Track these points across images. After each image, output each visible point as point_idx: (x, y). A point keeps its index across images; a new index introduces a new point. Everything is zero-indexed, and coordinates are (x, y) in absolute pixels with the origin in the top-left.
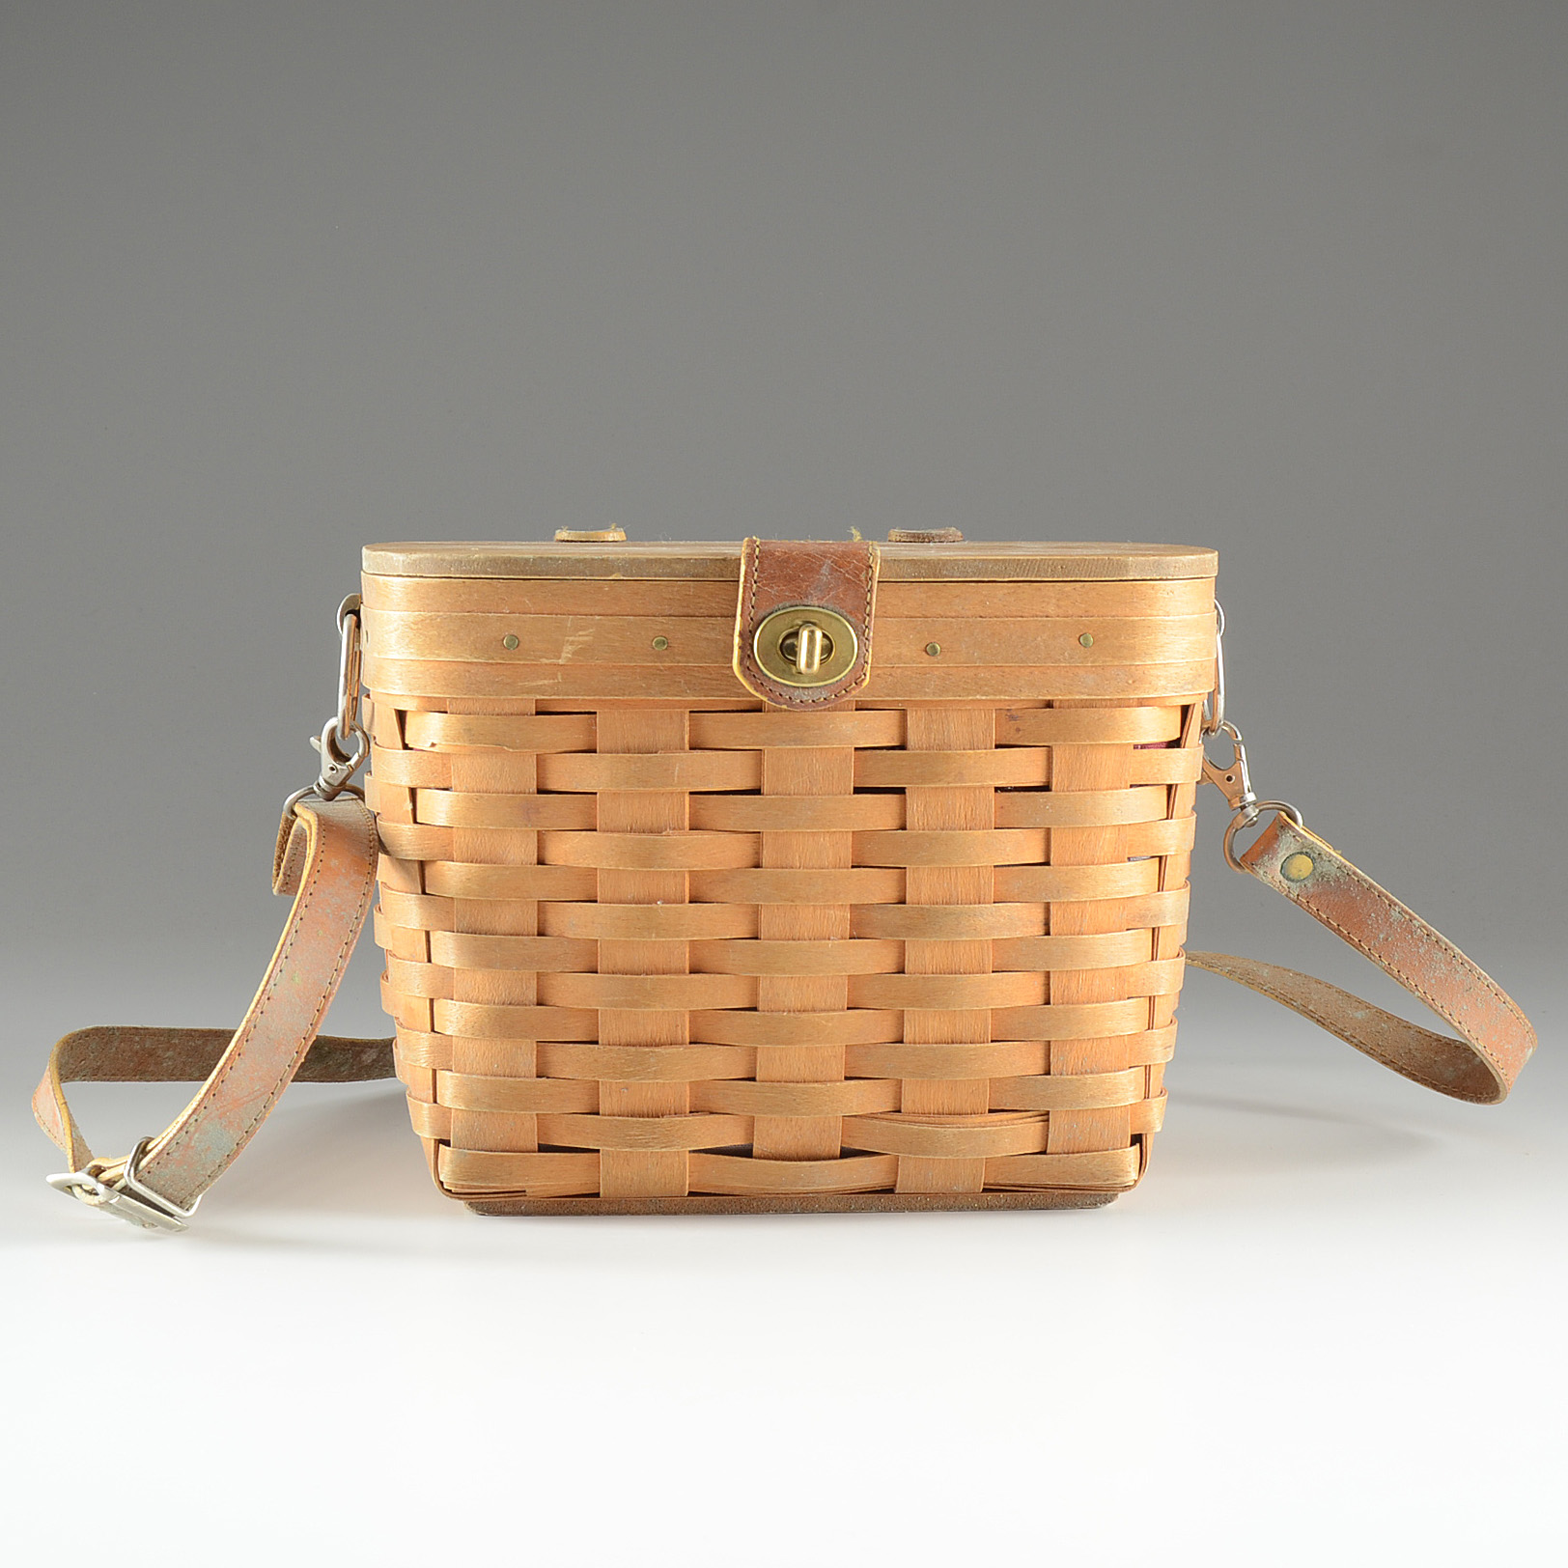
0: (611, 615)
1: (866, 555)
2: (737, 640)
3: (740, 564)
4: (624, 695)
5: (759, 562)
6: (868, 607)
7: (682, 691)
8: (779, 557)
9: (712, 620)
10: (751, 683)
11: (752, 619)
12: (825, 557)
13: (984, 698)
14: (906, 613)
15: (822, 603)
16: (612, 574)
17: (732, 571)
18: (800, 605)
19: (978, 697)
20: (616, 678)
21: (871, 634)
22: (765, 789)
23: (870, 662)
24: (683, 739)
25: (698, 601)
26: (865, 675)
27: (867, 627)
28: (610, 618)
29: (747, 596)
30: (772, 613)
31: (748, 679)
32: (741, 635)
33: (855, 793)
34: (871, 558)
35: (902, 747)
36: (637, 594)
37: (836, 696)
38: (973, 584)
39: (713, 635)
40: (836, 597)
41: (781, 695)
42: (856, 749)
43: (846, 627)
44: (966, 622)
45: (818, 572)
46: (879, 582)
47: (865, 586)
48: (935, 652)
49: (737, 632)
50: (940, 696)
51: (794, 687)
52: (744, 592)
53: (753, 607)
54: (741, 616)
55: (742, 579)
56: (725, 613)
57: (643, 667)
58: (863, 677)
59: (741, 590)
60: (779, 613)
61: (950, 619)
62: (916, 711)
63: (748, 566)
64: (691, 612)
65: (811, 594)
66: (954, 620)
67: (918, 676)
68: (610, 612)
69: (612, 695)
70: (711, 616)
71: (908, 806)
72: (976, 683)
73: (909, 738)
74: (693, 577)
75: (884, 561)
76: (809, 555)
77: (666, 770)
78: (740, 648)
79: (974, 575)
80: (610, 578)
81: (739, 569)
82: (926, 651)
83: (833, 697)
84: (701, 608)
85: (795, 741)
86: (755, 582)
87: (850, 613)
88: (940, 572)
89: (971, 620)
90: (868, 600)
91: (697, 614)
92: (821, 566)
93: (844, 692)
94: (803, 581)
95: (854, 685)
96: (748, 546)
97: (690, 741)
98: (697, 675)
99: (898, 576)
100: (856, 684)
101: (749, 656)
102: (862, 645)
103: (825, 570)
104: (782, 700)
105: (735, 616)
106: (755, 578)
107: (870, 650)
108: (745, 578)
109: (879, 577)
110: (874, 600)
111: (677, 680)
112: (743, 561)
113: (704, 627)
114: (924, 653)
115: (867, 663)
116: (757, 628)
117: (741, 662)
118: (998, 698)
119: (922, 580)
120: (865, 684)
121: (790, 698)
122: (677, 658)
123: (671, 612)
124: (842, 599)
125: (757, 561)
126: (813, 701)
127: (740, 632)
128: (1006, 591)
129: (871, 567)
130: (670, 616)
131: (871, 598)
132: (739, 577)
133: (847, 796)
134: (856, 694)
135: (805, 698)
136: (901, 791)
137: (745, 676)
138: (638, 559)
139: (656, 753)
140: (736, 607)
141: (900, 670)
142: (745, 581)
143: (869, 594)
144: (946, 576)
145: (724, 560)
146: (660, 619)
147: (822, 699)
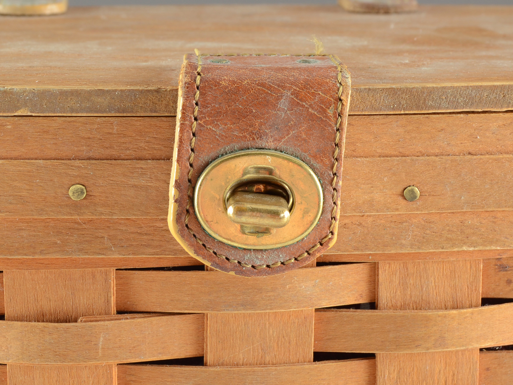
0: (16, 159)
1: (334, 85)
2: (172, 192)
3: (177, 95)
4: (34, 253)
5: (201, 94)
6: (337, 151)
7: (106, 249)
8: (226, 87)
9: (142, 164)
10: (191, 245)
11: (191, 165)
12: (284, 88)
13: (471, 249)
14: (379, 151)
15: (280, 145)
16: (17, 108)
17: (167, 106)
18: (252, 148)
19: (465, 248)
20: (24, 234)
21: (341, 183)
22: (209, 358)
23: (338, 217)
24: (108, 302)
25: (122, 140)
26: (332, 233)
27: (335, 174)
28: (15, 162)
29: (185, 137)
30: (217, 157)
31: (186, 240)
32: (178, 185)
33: (315, 360)
34: (341, 88)
35: (372, 305)
36: (47, 132)
37: (296, 259)
38: (462, 115)
39: (143, 182)
40: (297, 137)
41: (227, 259)
42: (317, 310)
43: (310, 175)
44: (452, 161)
45: (275, 106)
46: (349, 115)
47: (333, 125)
48: (413, 198)
49: (172, 182)
50: (419, 248)
51: (245, 249)
52: (181, 131)
53: (192, 150)
54: (178, 161)
55: (179, 115)
56: (158, 154)
57: (58, 220)
58: (330, 236)
59: (178, 124)
60: (226, 157)
61: (434, 158)
62: (389, 263)
63: (187, 98)
64: (114, 153)
65: (267, 134)
66: (437, 159)
67: (393, 225)
68: (15, 154)
69: (19, 254)
70: (140, 159)
71: (379, 373)
72: (462, 232)
73: (380, 294)
74: (119, 112)
75: (357, 90)
76: (263, 85)
77: (88, 341)
78: (176, 201)
79: (466, 104)
80: (16, 114)
81: (175, 102)
82: (403, 196)
83: (293, 261)
84: (128, 149)
85: (244, 305)
86: (196, 119)
87: (315, 157)
88: (424, 103)
89: (458, 158)
90: (337, 141)
91: (123, 156)
92: (278, 99)
93: (306, 254)
94: (256, 117)
95: (319, 246)
96: (187, 73)
97: (117, 304)
98: (124, 228)
99: (373, 108)
100: (321, 244)
101: (188, 211)
102: (329, 197)
103: (283, 104)
104: (228, 265)
105: (169, 158)
106: (196, 113)
107: (339, 203)
108: (183, 113)
109: (351, 110)
110: (344, 141)
111: (100, 235)
112: (180, 92)
113: (132, 173)
114: (400, 198)
115: (334, 218)
116: (199, 176)
117: (178, 219)
118: (488, 248)
119: (402, 112)
120: (332, 244)
121: (239, 262)
122: (100, 209)
123: (91, 154)
124: (304, 140)
125: (198, 92)
126: (268, 266)
127: (176, 181)
128: (501, 123)
129: (341, 100)
130: (89, 159)
131: (341, 139)
132: (175, 112)
133: (307, 366)
134: (320, 253)
135: (257, 263)
136: (371, 356)
137: (183, 236)
138: (49, 91)
139: (76, 321)
140: (172, 149)
141: (370, 219)
142: (184, 118)
143: (338, 134)
144: (432, 107)
145: (158, 91)
146: (77, 163)
147: (279, 264)
